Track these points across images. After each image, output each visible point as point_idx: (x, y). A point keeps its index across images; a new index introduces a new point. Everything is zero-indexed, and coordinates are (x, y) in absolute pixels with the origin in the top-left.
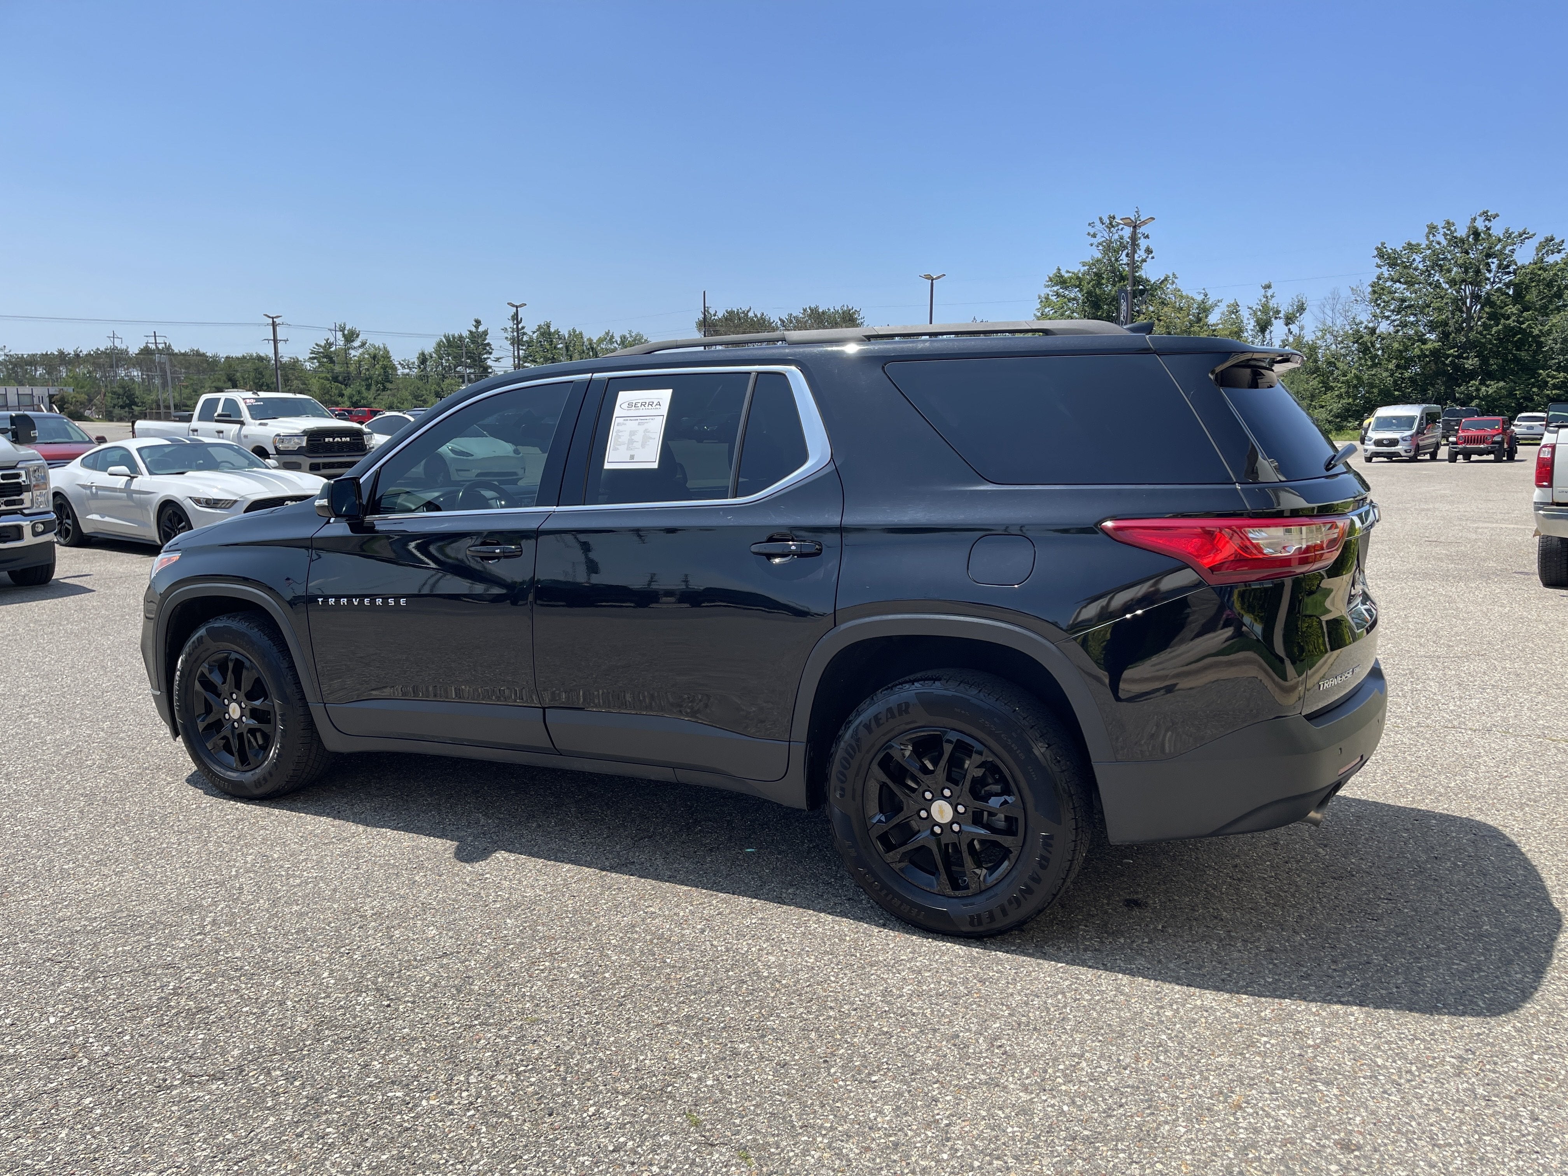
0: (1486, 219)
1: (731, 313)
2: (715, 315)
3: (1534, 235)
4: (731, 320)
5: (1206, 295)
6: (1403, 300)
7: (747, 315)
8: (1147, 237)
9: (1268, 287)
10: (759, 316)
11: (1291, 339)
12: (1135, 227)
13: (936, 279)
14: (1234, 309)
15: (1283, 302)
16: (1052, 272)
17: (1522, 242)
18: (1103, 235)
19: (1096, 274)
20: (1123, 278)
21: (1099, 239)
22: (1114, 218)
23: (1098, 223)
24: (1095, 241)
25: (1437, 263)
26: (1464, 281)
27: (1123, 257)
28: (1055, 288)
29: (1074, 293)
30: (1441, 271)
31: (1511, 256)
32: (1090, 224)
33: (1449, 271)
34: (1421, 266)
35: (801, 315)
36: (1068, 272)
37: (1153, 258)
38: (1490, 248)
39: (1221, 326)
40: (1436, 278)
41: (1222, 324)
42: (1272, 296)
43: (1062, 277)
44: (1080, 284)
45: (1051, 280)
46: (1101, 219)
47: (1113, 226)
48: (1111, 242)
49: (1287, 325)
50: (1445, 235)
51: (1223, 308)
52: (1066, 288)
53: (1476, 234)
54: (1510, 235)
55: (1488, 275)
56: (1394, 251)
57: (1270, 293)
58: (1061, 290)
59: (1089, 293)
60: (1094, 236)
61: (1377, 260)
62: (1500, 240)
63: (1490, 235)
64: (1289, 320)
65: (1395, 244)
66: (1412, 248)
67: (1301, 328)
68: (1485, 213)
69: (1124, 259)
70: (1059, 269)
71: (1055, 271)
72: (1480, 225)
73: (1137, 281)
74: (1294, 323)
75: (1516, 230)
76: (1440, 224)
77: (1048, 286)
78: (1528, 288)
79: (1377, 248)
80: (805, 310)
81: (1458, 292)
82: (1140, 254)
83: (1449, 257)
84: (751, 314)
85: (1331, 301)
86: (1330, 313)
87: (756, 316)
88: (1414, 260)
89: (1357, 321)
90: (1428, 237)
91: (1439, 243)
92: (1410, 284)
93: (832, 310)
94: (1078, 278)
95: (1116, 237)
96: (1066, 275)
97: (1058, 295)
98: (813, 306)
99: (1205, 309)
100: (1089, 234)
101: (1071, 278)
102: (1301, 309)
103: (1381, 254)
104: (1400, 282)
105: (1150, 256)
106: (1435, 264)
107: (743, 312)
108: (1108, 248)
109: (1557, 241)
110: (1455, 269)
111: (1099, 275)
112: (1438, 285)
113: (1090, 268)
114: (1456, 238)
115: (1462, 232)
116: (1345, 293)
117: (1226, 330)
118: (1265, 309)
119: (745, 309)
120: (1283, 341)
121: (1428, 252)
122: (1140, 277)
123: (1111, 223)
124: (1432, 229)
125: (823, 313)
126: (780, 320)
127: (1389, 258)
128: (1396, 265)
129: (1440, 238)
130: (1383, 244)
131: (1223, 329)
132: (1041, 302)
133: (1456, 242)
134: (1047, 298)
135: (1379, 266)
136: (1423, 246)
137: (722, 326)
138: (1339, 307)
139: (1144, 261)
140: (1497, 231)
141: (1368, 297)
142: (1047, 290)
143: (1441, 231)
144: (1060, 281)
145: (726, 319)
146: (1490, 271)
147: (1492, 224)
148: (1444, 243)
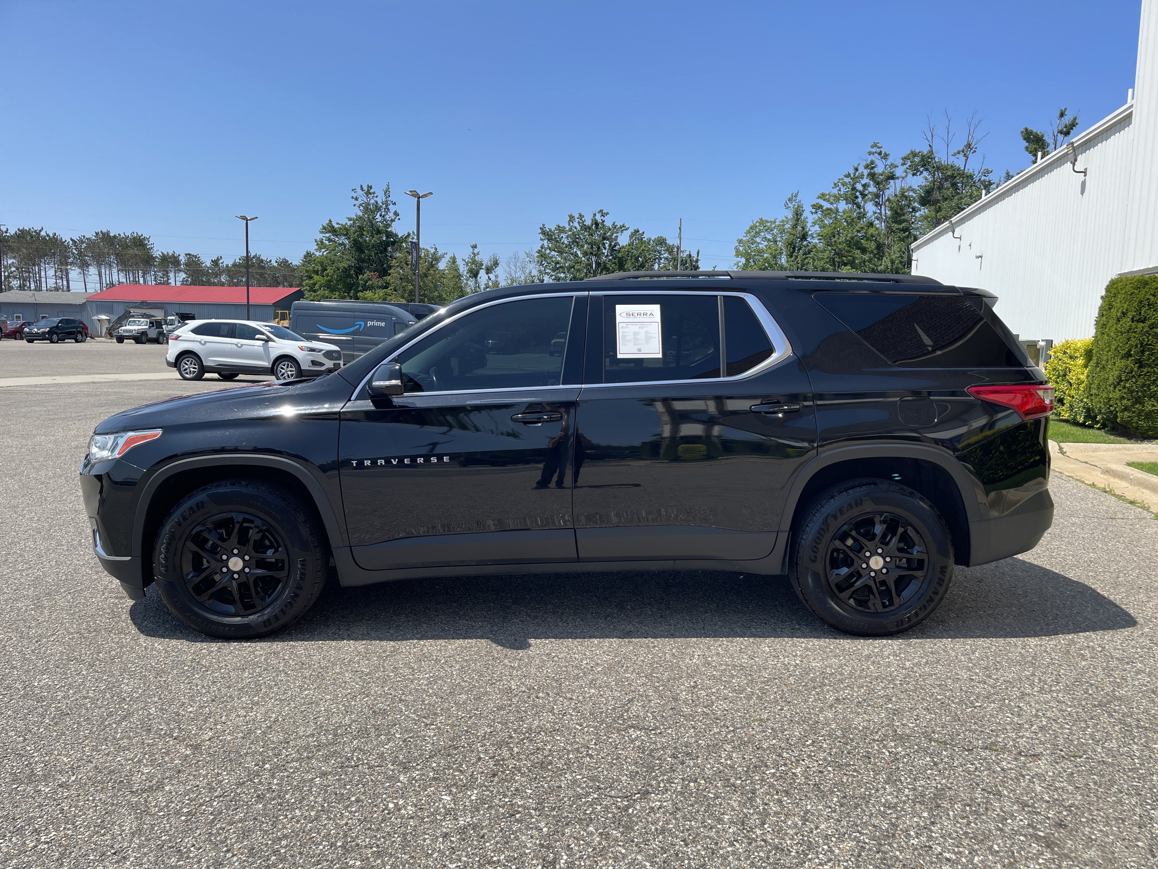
0: (602, 215)
1: (23, 231)
2: (6, 232)
3: (628, 228)
4: (23, 237)
5: (436, 249)
6: (558, 263)
7: (39, 234)
8: (395, 204)
9: (474, 247)
10: (51, 235)
11: (491, 284)
12: (419, 198)
13: (250, 220)
14: (454, 260)
15: (485, 258)
16: (325, 223)
17: (622, 231)
18: (363, 199)
19: (359, 227)
20: (379, 232)
21: (360, 201)
22: (371, 188)
23: (359, 189)
24: (357, 203)
25: (575, 241)
26: (591, 253)
27: (378, 216)
28: (327, 235)
29: (343, 240)
30: (578, 246)
31: (616, 240)
32: (353, 190)
33: (583, 246)
34: (566, 242)
35: (94, 238)
36: (338, 224)
37: (399, 219)
38: (605, 234)
39: (447, 271)
40: (575, 250)
41: (448, 270)
42: (478, 254)
43: (333, 227)
44: (347, 234)
45: (324, 228)
46: (361, 186)
47: (370, 194)
48: (369, 204)
49: (487, 274)
50: (579, 223)
51: (447, 258)
52: (337, 236)
53: (597, 224)
54: (616, 226)
55: (604, 251)
56: (550, 230)
57: (476, 251)
58: (332, 237)
59: (355, 240)
60: (356, 199)
61: (541, 236)
62: (610, 229)
63: (604, 225)
64: (489, 271)
65: (551, 226)
66: (561, 229)
67: (497, 276)
68: (601, 211)
69: (378, 218)
70: (330, 221)
71: (328, 222)
72: (599, 218)
73: (389, 235)
74: (491, 273)
75: (619, 224)
76: (577, 216)
77: (322, 233)
78: (626, 260)
79: (540, 228)
80: (97, 234)
81: (588, 260)
82: (390, 215)
83: (582, 238)
84: (43, 233)
85: (513, 260)
86: (514, 268)
87: (48, 235)
88: (562, 237)
89: (533, 275)
90: (569, 224)
91: (576, 228)
92: (561, 253)
93: (122, 235)
94: (346, 229)
95: (372, 201)
96: (336, 226)
97: (330, 240)
98: (104, 231)
99: (437, 259)
100: (353, 198)
101: (340, 229)
102: (496, 264)
103: (543, 233)
104: (555, 251)
105: (398, 218)
106: (574, 242)
107: (35, 231)
108: (366, 208)
109: (641, 232)
110: (586, 246)
111: (361, 228)
112: (576, 255)
113: (354, 222)
114: (585, 225)
115: (588, 222)
116: (522, 256)
117: (451, 274)
118: (474, 262)
119: (37, 228)
120: (486, 285)
121: (570, 233)
122: (391, 232)
123: (368, 190)
124: (572, 218)
125: (115, 237)
126: (72, 240)
127: (548, 235)
128: (552, 239)
129: (576, 224)
130: (543, 225)
131: (449, 274)
132: (317, 244)
133: (585, 228)
134: (322, 242)
135: (541, 240)
136: (567, 229)
137: (14, 242)
138: (519, 264)
139: (392, 221)
140: (608, 223)
141: (536, 259)
142: (321, 236)
143: (577, 220)
144: (330, 229)
145: (18, 236)
146: (605, 249)
147: (606, 218)
148: (579, 228)
